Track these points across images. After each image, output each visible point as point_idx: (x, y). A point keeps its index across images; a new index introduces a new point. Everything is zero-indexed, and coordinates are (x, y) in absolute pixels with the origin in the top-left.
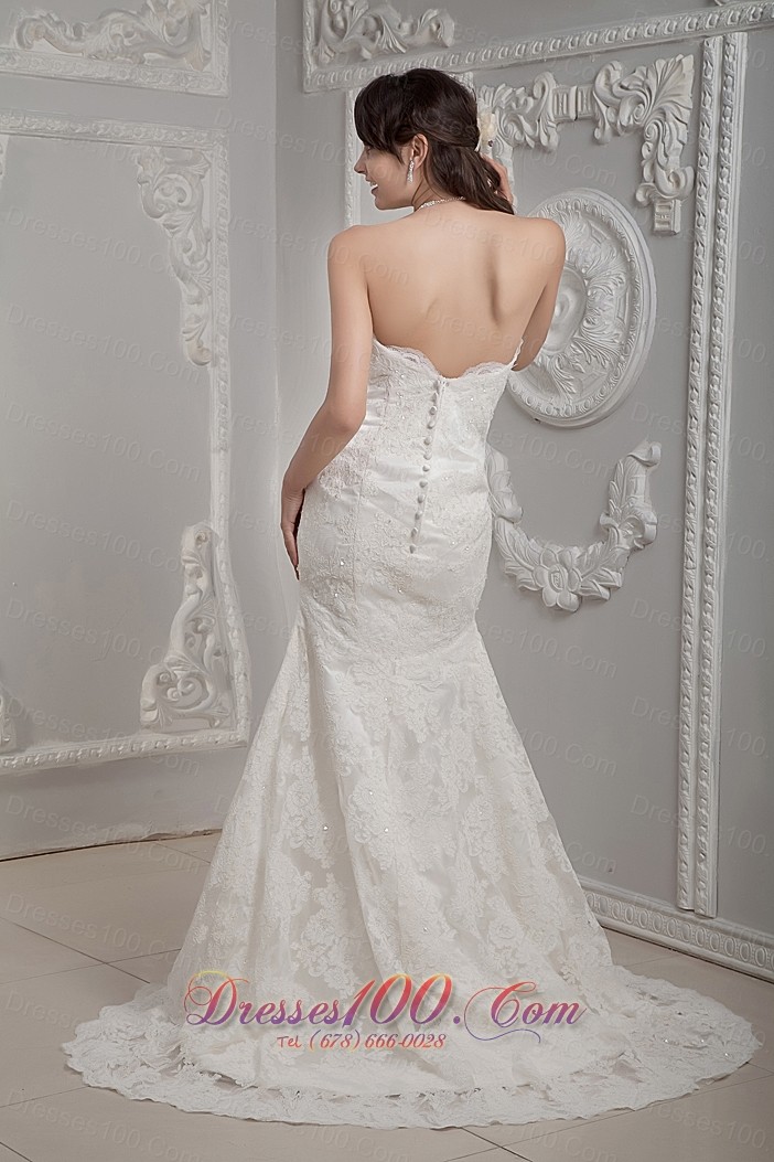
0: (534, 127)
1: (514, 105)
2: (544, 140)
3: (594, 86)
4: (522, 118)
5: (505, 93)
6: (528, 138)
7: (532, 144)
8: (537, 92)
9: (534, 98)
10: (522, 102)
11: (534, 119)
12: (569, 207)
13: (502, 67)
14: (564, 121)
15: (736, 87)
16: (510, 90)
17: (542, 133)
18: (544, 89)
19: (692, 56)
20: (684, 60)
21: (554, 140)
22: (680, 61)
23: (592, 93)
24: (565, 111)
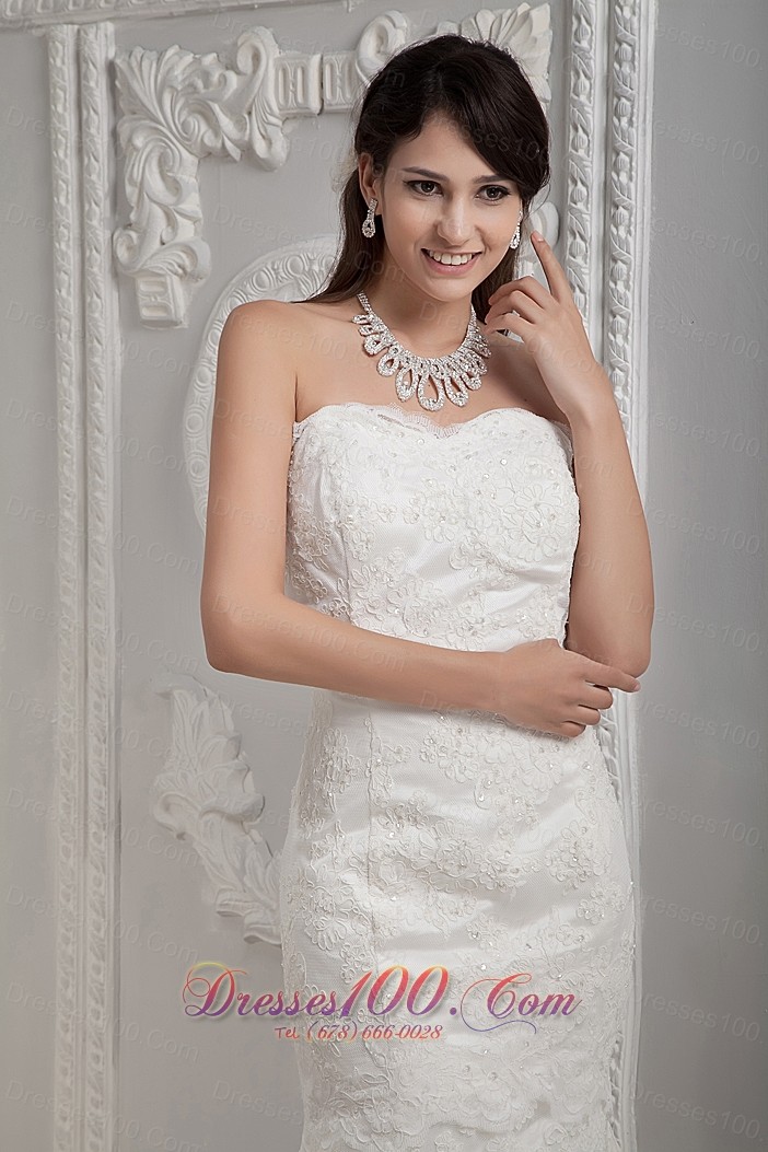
0: (240, 124)
1: (200, 84)
2: (260, 148)
3: (358, 55)
4: (216, 107)
5: (180, 64)
6: (229, 144)
7: (235, 153)
8: (244, 61)
9: (238, 73)
10: (215, 78)
11: (242, 109)
12: (316, 268)
13: (171, 16)
14: (298, 116)
15: (640, 63)
16: (189, 58)
17: (257, 135)
18: (256, 58)
19: (548, 7)
20: (534, 13)
21: (280, 149)
22: (527, 16)
23: (351, 67)
24: (300, 99)
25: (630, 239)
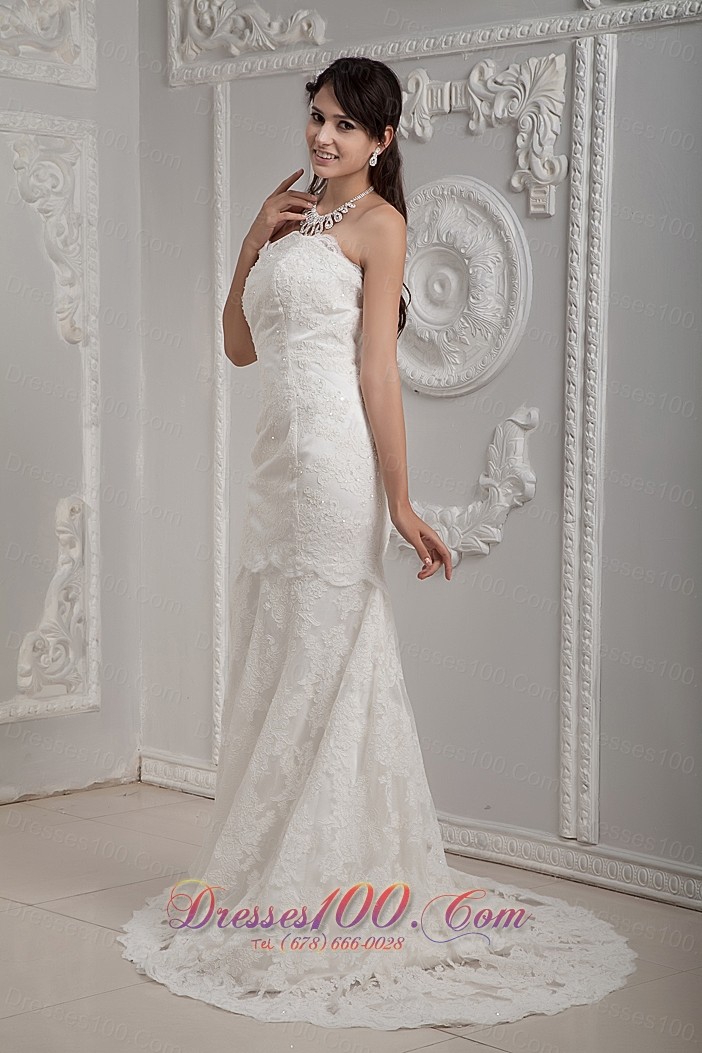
0: (409, 119)
2: (419, 131)
3: (468, 82)
7: (406, 134)
8: (411, 87)
11: (409, 112)
12: (445, 193)
15: (608, 83)
17: (417, 125)
18: (418, 84)
19: (564, 55)
20: (557, 58)
21: (429, 131)
22: (553, 59)
23: (466, 88)
24: (439, 105)
25: (603, 172)
